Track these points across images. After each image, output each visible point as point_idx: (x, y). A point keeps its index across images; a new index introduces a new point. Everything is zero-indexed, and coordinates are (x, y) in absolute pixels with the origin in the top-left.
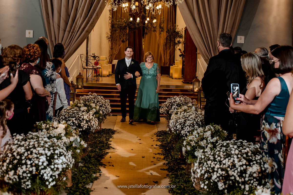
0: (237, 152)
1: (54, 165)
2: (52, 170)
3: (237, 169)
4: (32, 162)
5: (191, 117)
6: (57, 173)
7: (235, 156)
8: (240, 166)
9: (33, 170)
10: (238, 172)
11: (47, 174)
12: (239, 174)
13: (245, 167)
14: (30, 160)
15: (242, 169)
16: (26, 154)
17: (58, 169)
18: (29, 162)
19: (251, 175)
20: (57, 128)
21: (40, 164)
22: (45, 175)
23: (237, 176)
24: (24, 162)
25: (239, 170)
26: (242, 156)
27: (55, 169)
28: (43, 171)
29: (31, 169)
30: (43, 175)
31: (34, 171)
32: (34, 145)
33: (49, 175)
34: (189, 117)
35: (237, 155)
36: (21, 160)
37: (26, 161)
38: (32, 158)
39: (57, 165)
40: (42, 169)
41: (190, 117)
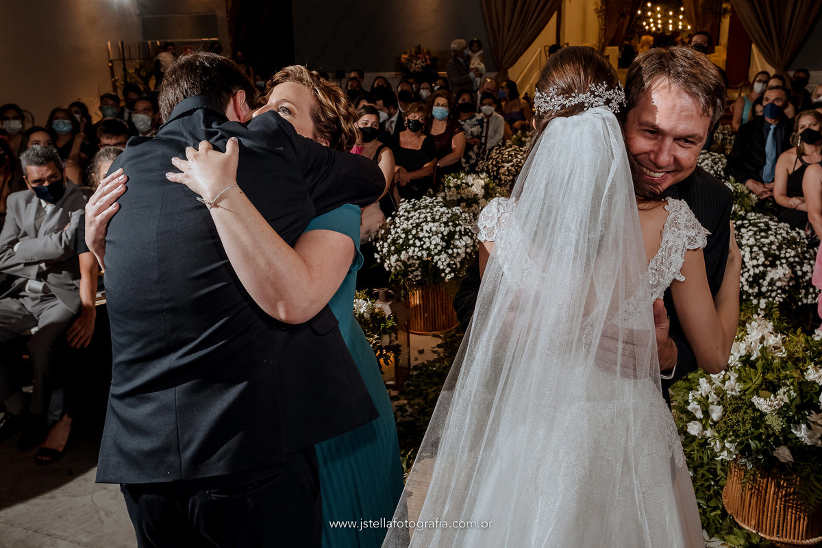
0: (752, 241)
1: (452, 249)
2: (451, 256)
3: (748, 271)
4: (422, 243)
5: (706, 162)
6: (459, 259)
7: (748, 249)
8: (753, 267)
9: (422, 255)
10: (750, 276)
11: (442, 261)
12: (751, 279)
13: (761, 268)
14: (420, 239)
15: (757, 271)
16: (414, 232)
17: (458, 254)
18: (418, 243)
19: (772, 283)
20: (472, 185)
21: (432, 247)
22: (440, 263)
23: (745, 283)
24: (411, 242)
25: (751, 272)
26: (760, 248)
27: (455, 255)
28: (436, 258)
29: (419, 254)
30: (437, 263)
31: (425, 256)
32: (426, 217)
33: (445, 264)
34: (702, 162)
35: (751, 247)
36: (407, 239)
37: (414, 241)
38: (423, 237)
39: (457, 248)
40: (436, 254)
41: (704, 163)
